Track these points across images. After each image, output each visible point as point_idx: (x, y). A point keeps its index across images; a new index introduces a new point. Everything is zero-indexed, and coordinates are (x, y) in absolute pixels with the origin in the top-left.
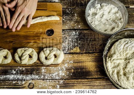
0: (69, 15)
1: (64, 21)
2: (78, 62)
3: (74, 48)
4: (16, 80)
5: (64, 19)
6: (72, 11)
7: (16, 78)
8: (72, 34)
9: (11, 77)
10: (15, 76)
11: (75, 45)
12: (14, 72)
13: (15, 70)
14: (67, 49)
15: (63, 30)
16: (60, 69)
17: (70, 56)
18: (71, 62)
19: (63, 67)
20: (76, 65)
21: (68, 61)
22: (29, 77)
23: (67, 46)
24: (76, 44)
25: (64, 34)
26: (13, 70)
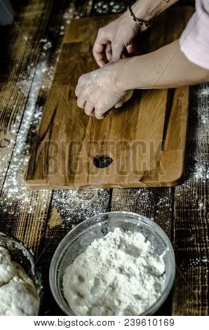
0: (152, 204)
1: (135, 192)
2: (27, 223)
3: (61, 215)
4: (22, 120)
5: (139, 192)
6: (161, 210)
7: (24, 120)
8: (97, 210)
9: (29, 113)
10: (29, 118)
11: (68, 216)
12: (36, 116)
13: (40, 116)
14: (63, 200)
15: (110, 192)
16: (23, 188)
17: (45, 206)
18: (31, 209)
19: (24, 195)
20: (22, 219)
21: (35, 203)
22: (21, 138)
23: (68, 202)
24: (69, 219)
25: (99, 193)
26: (40, 113)
